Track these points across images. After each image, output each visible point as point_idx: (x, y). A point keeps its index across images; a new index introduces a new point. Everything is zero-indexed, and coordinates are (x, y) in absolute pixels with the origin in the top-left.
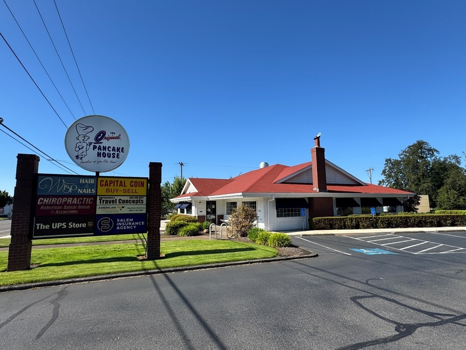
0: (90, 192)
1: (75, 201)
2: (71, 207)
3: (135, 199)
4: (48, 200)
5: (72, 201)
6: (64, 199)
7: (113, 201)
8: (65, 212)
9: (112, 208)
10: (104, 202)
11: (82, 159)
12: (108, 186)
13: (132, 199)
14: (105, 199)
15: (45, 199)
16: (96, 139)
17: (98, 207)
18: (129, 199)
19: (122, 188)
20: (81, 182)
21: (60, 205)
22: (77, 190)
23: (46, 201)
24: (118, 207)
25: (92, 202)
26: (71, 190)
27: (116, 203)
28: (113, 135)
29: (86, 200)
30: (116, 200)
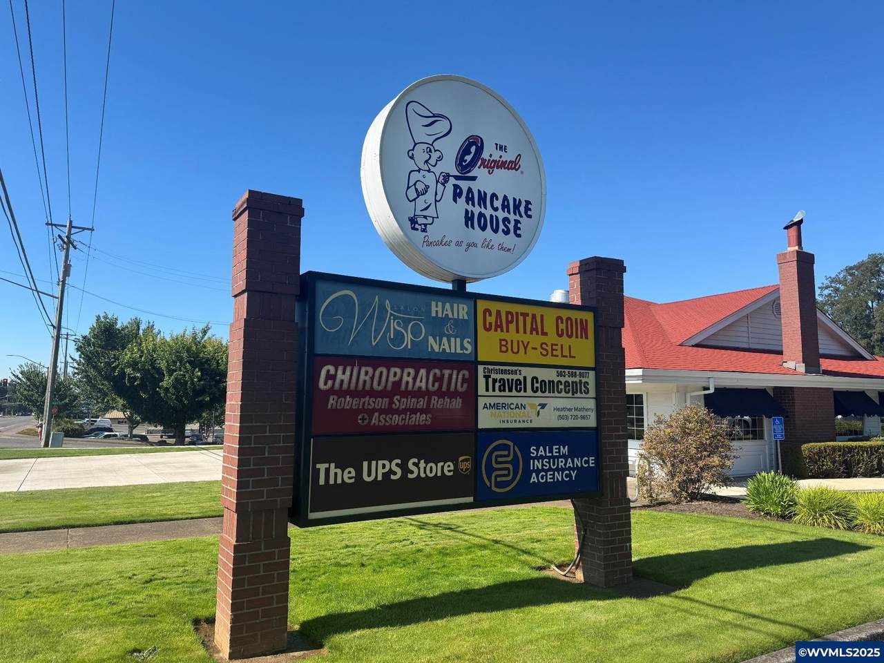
0: (459, 351)
1: (423, 380)
2: (412, 402)
3: (570, 380)
4: (348, 372)
5: (415, 379)
6: (393, 370)
7: (518, 382)
8: (396, 419)
9: (517, 407)
10: (497, 385)
11: (424, 230)
12: (502, 331)
13: (563, 380)
14: (499, 377)
15: (340, 369)
16: (460, 164)
17: (481, 402)
18: (556, 379)
19: (536, 340)
20: (434, 314)
21: (382, 394)
22: (426, 339)
23: (343, 376)
24: (532, 406)
25: (465, 385)
26: (409, 337)
27: (525, 391)
28: (503, 153)
29: (450, 376)
30: (525, 378)
